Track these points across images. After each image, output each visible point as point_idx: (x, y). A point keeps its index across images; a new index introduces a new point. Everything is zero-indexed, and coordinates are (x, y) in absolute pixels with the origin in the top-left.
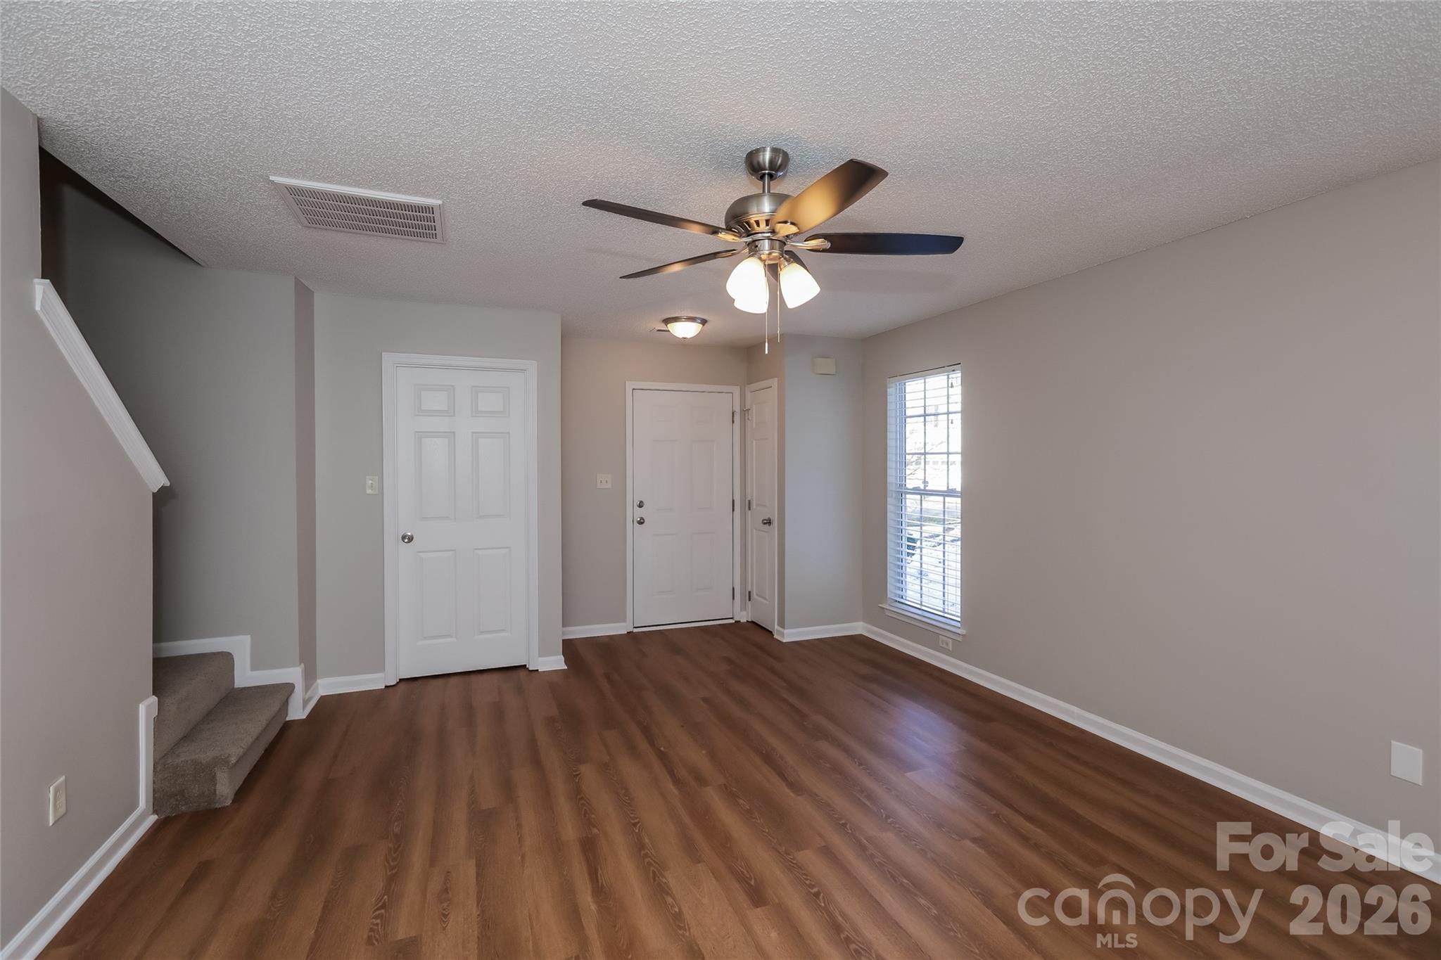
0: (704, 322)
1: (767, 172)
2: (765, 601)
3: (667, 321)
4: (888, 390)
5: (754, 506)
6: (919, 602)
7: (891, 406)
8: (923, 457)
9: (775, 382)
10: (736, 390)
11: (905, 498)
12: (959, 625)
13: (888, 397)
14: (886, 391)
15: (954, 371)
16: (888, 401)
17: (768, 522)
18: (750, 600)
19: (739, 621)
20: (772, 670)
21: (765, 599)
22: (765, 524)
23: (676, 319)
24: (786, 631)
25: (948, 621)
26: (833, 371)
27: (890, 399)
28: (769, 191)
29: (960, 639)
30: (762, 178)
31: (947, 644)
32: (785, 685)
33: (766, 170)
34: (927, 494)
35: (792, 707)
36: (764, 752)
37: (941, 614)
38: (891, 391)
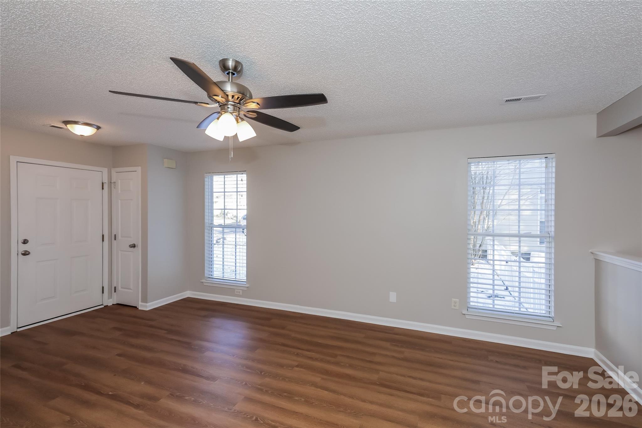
0: (98, 128)
1: (231, 71)
2: (131, 291)
3: (66, 123)
4: (205, 179)
5: (119, 237)
6: (222, 276)
7: (206, 187)
8: (223, 210)
9: (139, 169)
10: (105, 171)
11: (213, 230)
12: (245, 283)
13: (205, 182)
14: (204, 180)
15: (242, 174)
16: (205, 184)
17: (134, 246)
18: (115, 292)
19: (107, 306)
20: (151, 326)
21: (131, 289)
22: (131, 247)
23: (76, 123)
24: (148, 304)
25: (239, 282)
26: (174, 166)
27: (206, 183)
28: (232, 81)
29: (245, 289)
30: (228, 74)
31: (239, 292)
32: (166, 332)
33: (230, 70)
34: (225, 227)
35: (179, 341)
36: (181, 369)
37: (235, 280)
38: (206, 179)
